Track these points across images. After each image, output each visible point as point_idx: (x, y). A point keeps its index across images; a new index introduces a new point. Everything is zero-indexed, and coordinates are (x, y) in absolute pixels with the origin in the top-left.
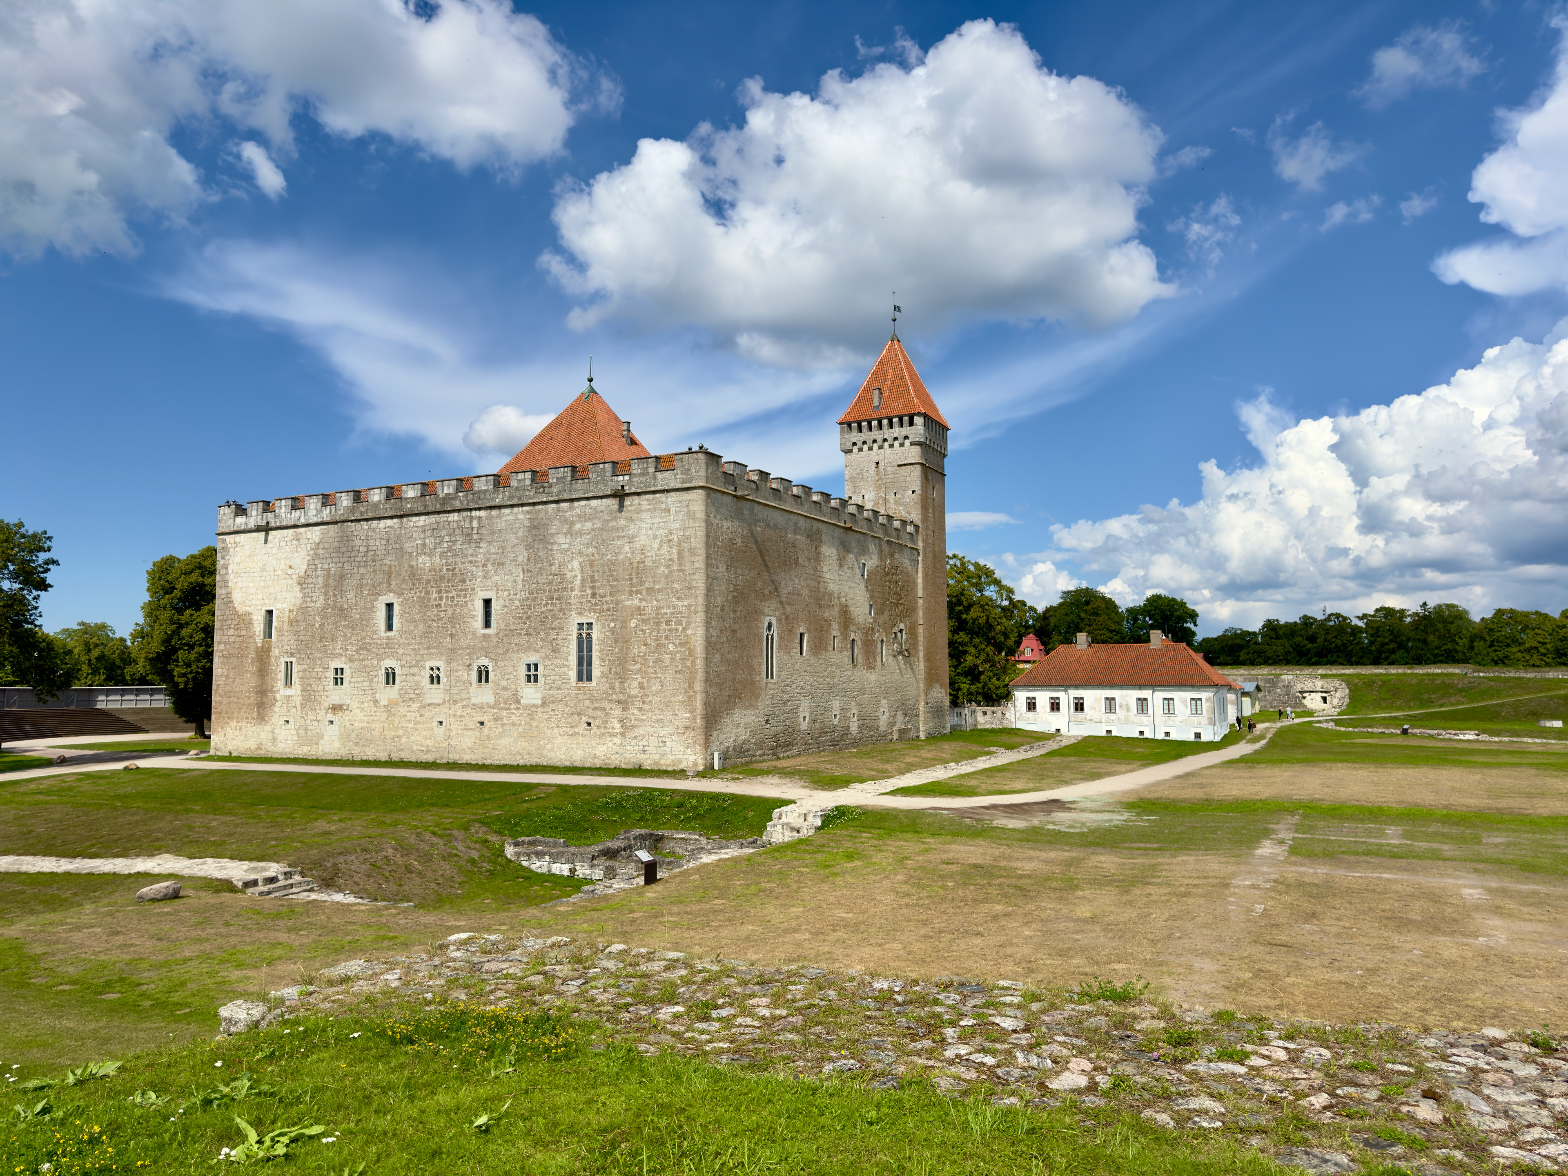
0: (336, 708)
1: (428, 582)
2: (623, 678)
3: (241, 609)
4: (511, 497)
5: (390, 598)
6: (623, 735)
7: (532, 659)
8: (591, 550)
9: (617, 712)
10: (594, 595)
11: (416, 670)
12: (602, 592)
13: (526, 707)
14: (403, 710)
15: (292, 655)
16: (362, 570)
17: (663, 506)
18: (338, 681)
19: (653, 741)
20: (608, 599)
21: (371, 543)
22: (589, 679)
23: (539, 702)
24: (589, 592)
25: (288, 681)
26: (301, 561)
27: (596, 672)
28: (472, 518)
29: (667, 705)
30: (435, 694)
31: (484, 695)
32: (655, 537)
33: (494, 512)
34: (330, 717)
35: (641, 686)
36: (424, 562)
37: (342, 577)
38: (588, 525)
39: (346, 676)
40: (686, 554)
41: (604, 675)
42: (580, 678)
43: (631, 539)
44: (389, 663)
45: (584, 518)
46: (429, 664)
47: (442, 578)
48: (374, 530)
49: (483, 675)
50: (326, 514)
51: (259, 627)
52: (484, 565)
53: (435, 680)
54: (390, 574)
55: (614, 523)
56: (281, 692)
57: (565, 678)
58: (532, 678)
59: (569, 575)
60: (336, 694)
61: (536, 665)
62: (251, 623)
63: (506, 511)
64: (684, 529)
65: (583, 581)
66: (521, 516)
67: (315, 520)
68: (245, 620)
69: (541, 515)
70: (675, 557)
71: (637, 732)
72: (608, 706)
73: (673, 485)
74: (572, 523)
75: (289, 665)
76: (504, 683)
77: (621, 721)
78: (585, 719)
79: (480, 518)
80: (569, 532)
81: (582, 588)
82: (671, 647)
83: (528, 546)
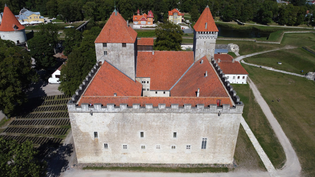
0: (125, 153)
1: (156, 128)
2: (215, 148)
4: (184, 111)
5: (142, 131)
6: (213, 158)
7: (189, 145)
8: (208, 124)
9: (212, 154)
10: (208, 133)
11: (152, 146)
12: (210, 132)
13: (186, 154)
14: (148, 154)
15: (107, 142)
16: (132, 124)
17: (231, 116)
18: (125, 148)
19: (221, 159)
20: (212, 134)
21: (134, 118)
22: (205, 148)
24: (207, 132)
25: (106, 147)
26: (107, 121)
27: (207, 147)
28: (171, 115)
29: (225, 153)
30: (158, 151)
31: (173, 151)
32: (227, 122)
33: (178, 114)
34: (123, 155)
35: (219, 150)
36: (154, 124)
37: (124, 125)
38: (208, 119)
39: (128, 147)
40: (235, 126)
41: (209, 148)
42: (202, 148)
43: (220, 123)
44: (143, 145)
45: (206, 117)
46: (156, 145)
47: (160, 127)
48: (135, 115)
49: (173, 148)
50: (116, 110)
51: (92, 135)
52: (175, 125)
53: (158, 148)
54: (142, 126)
55: (216, 119)
56: (104, 150)
57: (198, 148)
58: (188, 148)
59: (201, 129)
60: (125, 150)
62: (89, 135)
63: (182, 114)
64: (236, 121)
65: (205, 130)
66: (187, 115)
67: (112, 111)
68: (87, 134)
69: (194, 116)
70: (232, 127)
72: (209, 153)
73: (234, 112)
74: (203, 118)
76: (180, 149)
77: (213, 156)
78: (203, 155)
79: (173, 115)
80: (202, 120)
81: (204, 132)
82: (228, 143)
83: (189, 122)
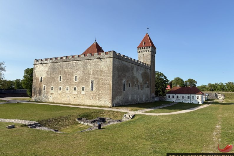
0: (52, 94)
1: (67, 73)
2: (99, 90)
3: (37, 77)
4: (80, 59)
5: (61, 76)
6: (98, 100)
7: (83, 87)
8: (94, 68)
10: (94, 76)
11: (64, 88)
13: (82, 95)
14: (62, 94)
15: (45, 85)
16: (56, 71)
17: (106, 61)
18: (52, 89)
19: (104, 101)
20: (96, 76)
21: (58, 66)
22: (93, 90)
23: (84, 94)
25: (44, 89)
26: (47, 69)
28: (74, 62)
29: (106, 95)
30: (67, 92)
31: (75, 92)
32: (105, 66)
33: (78, 61)
34: (51, 95)
35: (102, 92)
36: (66, 70)
37: (53, 72)
38: (93, 64)
39: (53, 88)
40: (110, 69)
41: (95, 90)
42: (91, 90)
43: (101, 66)
44: (60, 87)
46: (66, 87)
47: (69, 72)
48: (58, 64)
49: (75, 89)
50: (51, 61)
51: (40, 80)
52: (76, 70)
53: (67, 90)
54: (61, 71)
55: (98, 63)
56: (43, 91)
57: (89, 90)
58: (83, 90)
59: (90, 72)
60: (52, 92)
62: (39, 79)
63: (80, 61)
64: (110, 65)
65: (92, 73)
66: (82, 62)
67: (49, 62)
69: (86, 62)
70: (108, 69)
71: (101, 100)
72: (96, 95)
73: (108, 57)
74: (91, 63)
76: (79, 90)
77: (98, 98)
78: (92, 97)
80: (90, 65)
81: (92, 75)
82: (107, 85)
83: (83, 67)
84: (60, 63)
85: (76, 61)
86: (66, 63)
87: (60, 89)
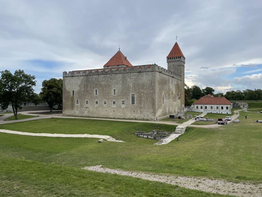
0: (87, 108)
1: (104, 86)
2: (140, 103)
3: (68, 90)
4: (119, 72)
5: (97, 89)
6: (140, 113)
7: (123, 100)
8: (134, 82)
9: (139, 109)
10: (135, 89)
11: (101, 101)
12: (136, 89)
13: (122, 108)
14: (99, 108)
15: (78, 98)
16: (91, 84)
17: (148, 74)
18: (87, 103)
19: (146, 115)
20: (137, 90)
21: (93, 79)
22: (134, 104)
23: (125, 107)
25: (77, 103)
26: (79, 82)
27: (135, 103)
28: (112, 76)
29: (149, 109)
30: (105, 106)
31: (114, 106)
32: (146, 79)
33: (116, 75)
34: (86, 109)
35: (144, 105)
36: (103, 83)
37: (87, 85)
38: (134, 77)
39: (89, 102)
40: (152, 83)
41: (137, 103)
42: (132, 104)
43: (142, 80)
44: (96, 100)
45: (132, 76)
46: (104, 101)
47: (106, 86)
48: (93, 77)
49: (114, 103)
50: (84, 74)
51: (72, 94)
52: (114, 84)
53: (105, 103)
54: (96, 85)
55: (138, 77)
56: (76, 105)
57: (129, 104)
58: (123, 103)
59: (130, 86)
60: (87, 105)
61: (124, 101)
63: (118, 74)
64: (152, 78)
65: (133, 87)
66: (121, 75)
67: (82, 75)
68: (69, 92)
69: (125, 75)
70: (150, 83)
71: (143, 113)
72: (137, 108)
73: (150, 70)
74: (131, 77)
75: (77, 100)
76: (118, 104)
77: (140, 111)
78: (133, 110)
79: (113, 76)
80: (130, 78)
82: (149, 99)
83: (122, 81)
84: (95, 76)
85: (114, 75)
86: (102, 76)
87: (97, 103)
